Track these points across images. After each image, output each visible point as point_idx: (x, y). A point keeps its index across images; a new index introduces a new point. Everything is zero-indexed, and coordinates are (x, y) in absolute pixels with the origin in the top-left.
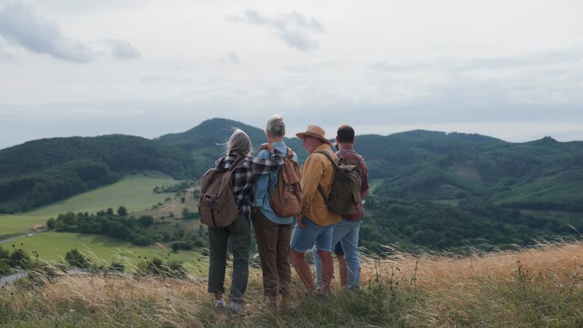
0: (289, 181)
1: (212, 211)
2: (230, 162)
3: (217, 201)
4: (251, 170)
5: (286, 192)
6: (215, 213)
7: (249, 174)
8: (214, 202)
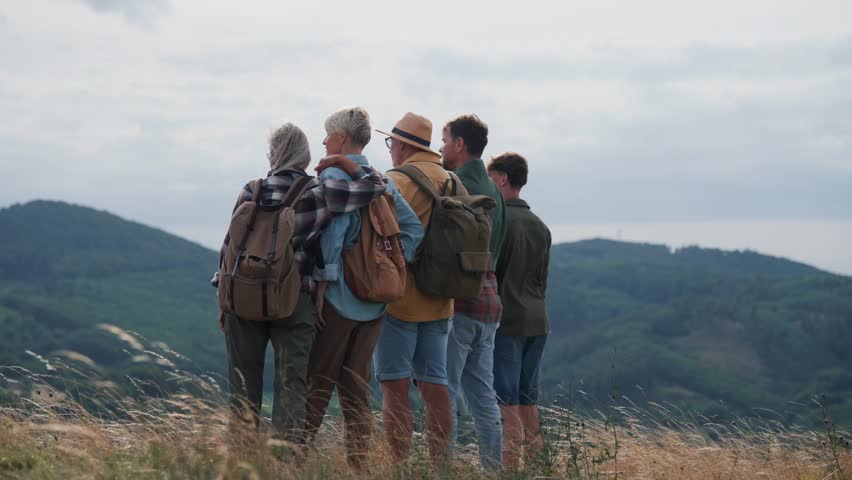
0: (383, 230)
1: (264, 287)
2: (283, 189)
3: (273, 267)
4: (325, 205)
5: (377, 252)
6: (271, 289)
7: (320, 213)
8: (269, 268)
